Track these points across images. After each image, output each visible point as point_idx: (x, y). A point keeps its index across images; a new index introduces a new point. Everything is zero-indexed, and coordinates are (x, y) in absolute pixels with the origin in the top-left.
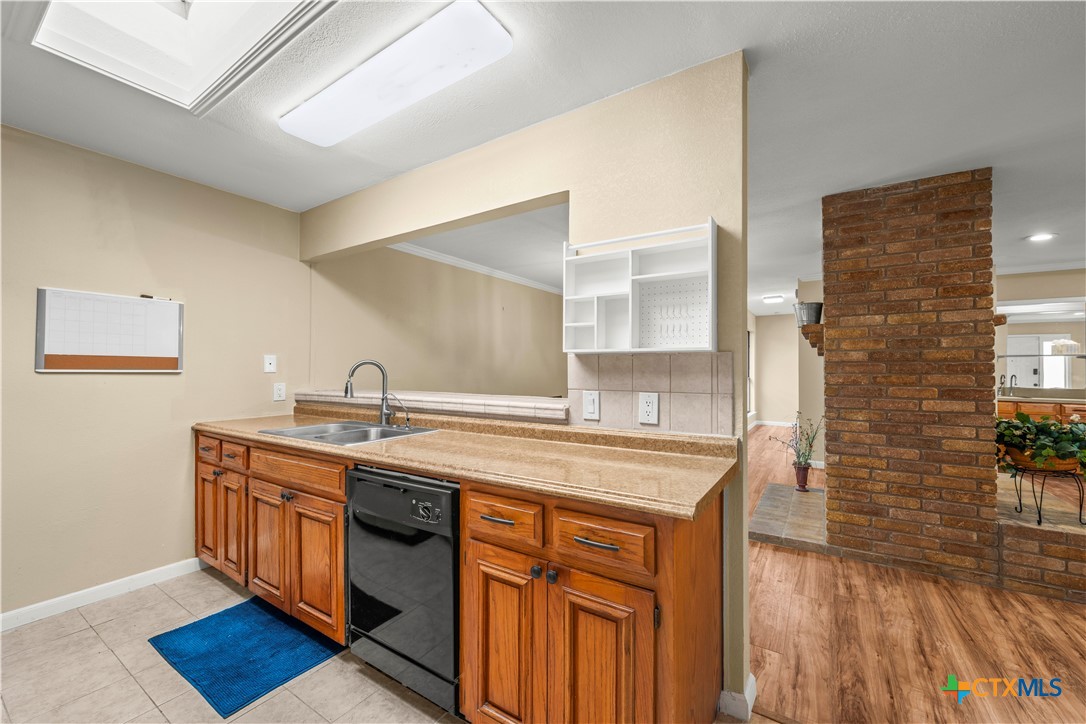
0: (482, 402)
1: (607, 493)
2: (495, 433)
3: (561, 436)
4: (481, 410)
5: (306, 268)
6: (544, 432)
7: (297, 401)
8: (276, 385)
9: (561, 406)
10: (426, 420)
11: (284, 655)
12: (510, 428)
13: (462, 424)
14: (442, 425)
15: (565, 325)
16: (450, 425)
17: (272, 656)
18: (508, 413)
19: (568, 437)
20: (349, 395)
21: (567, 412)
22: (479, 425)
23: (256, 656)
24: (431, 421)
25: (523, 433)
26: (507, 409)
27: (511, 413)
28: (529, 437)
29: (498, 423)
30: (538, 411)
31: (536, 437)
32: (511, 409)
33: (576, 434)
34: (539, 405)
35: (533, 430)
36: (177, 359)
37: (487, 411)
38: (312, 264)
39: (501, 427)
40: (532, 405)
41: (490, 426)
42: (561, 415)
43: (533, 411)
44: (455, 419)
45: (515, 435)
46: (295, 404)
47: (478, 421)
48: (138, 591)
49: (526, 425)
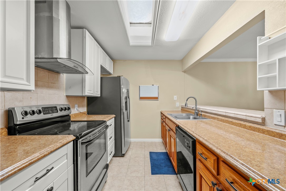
0: (224, 111)
1: (243, 165)
2: (229, 124)
3: (259, 130)
4: (224, 114)
5: (183, 73)
6: (250, 127)
7: (182, 107)
8: (177, 103)
9: (260, 116)
10: (207, 115)
11: (166, 168)
12: (235, 122)
13: (218, 118)
14: (212, 118)
15: (258, 77)
16: (214, 118)
17: (164, 167)
18: (234, 116)
19: (263, 132)
20: (186, 106)
21: (264, 119)
22: (223, 120)
23: (162, 165)
24: (209, 116)
25: (240, 125)
26: (234, 115)
27: (236, 117)
28: (243, 128)
29: (230, 120)
30: (247, 117)
31: (246, 128)
32: (236, 115)
33: (268, 131)
34: (248, 114)
35: (245, 125)
36: (158, 97)
37: (226, 115)
38: (185, 72)
39: (231, 122)
40: (245, 114)
41: (227, 120)
42: (260, 121)
43: (245, 117)
44: (216, 116)
45: (237, 126)
46: (181, 108)
47: (223, 118)
48: (152, 142)
49: (242, 122)
